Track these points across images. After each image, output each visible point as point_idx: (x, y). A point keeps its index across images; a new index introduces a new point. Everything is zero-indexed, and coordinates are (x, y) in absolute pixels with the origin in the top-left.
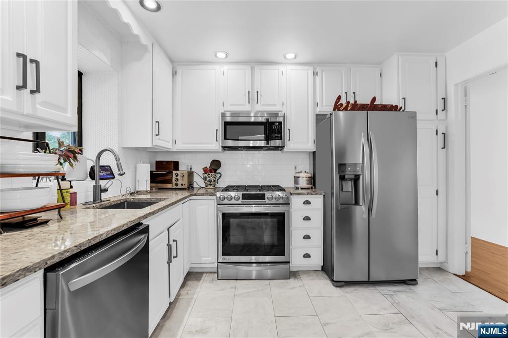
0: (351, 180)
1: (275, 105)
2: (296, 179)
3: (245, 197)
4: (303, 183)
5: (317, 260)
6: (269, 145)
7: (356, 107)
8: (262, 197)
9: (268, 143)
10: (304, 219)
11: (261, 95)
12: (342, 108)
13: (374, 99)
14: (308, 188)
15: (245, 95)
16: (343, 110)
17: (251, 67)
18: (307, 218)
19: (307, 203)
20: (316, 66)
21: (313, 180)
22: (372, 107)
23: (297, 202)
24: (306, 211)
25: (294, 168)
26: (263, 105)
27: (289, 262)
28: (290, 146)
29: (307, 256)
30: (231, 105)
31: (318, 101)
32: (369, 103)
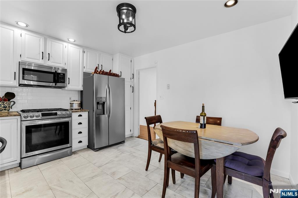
0: (101, 104)
1: (61, 64)
2: (71, 104)
3: (43, 115)
4: (76, 106)
5: (85, 143)
6: (57, 86)
7: (103, 73)
8: (56, 114)
9: (56, 85)
10: (78, 124)
11: (51, 56)
12: (98, 73)
13: (110, 71)
14: (79, 109)
15: (39, 54)
16: (98, 74)
17: (45, 38)
18: (80, 123)
19: (80, 116)
20: (85, 48)
21: (81, 105)
22: (110, 74)
23: (75, 115)
24: (80, 120)
25: (69, 99)
26: (52, 62)
27: (71, 147)
28: (69, 87)
29: (80, 142)
30: (28, 58)
31: (85, 65)
32: (109, 72)
